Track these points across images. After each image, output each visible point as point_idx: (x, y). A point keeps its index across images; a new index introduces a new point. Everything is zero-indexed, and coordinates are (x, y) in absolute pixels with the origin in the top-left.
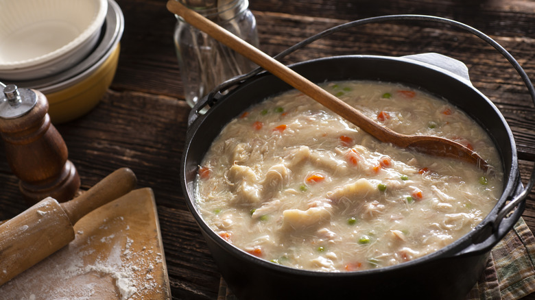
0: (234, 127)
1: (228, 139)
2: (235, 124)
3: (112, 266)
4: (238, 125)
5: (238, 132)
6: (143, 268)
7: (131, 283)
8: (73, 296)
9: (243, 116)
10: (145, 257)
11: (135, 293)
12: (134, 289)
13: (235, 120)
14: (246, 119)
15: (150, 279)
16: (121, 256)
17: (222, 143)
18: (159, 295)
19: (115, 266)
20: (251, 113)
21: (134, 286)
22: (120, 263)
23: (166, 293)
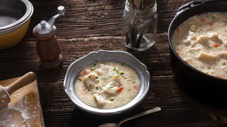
0: (194, 18)
1: (191, 22)
2: (195, 17)
3: (19, 108)
4: (196, 18)
5: (195, 20)
6: (32, 109)
7: (27, 115)
8: (3, 120)
9: (199, 16)
10: (33, 104)
11: (29, 119)
12: (28, 118)
13: (195, 16)
14: (200, 17)
15: (35, 113)
16: (23, 103)
17: (188, 22)
18: (39, 120)
19: (20, 108)
20: (203, 15)
21: (28, 116)
22: (22, 106)
23: (42, 120)
